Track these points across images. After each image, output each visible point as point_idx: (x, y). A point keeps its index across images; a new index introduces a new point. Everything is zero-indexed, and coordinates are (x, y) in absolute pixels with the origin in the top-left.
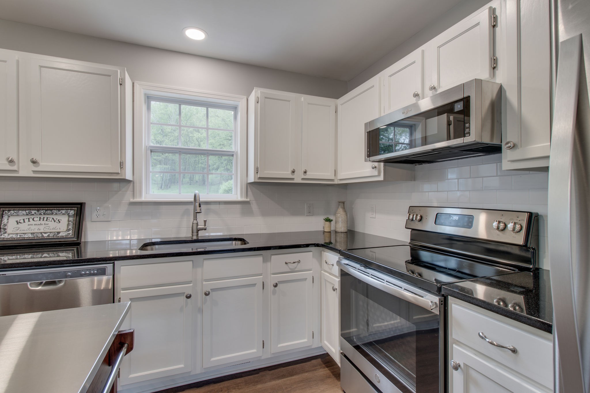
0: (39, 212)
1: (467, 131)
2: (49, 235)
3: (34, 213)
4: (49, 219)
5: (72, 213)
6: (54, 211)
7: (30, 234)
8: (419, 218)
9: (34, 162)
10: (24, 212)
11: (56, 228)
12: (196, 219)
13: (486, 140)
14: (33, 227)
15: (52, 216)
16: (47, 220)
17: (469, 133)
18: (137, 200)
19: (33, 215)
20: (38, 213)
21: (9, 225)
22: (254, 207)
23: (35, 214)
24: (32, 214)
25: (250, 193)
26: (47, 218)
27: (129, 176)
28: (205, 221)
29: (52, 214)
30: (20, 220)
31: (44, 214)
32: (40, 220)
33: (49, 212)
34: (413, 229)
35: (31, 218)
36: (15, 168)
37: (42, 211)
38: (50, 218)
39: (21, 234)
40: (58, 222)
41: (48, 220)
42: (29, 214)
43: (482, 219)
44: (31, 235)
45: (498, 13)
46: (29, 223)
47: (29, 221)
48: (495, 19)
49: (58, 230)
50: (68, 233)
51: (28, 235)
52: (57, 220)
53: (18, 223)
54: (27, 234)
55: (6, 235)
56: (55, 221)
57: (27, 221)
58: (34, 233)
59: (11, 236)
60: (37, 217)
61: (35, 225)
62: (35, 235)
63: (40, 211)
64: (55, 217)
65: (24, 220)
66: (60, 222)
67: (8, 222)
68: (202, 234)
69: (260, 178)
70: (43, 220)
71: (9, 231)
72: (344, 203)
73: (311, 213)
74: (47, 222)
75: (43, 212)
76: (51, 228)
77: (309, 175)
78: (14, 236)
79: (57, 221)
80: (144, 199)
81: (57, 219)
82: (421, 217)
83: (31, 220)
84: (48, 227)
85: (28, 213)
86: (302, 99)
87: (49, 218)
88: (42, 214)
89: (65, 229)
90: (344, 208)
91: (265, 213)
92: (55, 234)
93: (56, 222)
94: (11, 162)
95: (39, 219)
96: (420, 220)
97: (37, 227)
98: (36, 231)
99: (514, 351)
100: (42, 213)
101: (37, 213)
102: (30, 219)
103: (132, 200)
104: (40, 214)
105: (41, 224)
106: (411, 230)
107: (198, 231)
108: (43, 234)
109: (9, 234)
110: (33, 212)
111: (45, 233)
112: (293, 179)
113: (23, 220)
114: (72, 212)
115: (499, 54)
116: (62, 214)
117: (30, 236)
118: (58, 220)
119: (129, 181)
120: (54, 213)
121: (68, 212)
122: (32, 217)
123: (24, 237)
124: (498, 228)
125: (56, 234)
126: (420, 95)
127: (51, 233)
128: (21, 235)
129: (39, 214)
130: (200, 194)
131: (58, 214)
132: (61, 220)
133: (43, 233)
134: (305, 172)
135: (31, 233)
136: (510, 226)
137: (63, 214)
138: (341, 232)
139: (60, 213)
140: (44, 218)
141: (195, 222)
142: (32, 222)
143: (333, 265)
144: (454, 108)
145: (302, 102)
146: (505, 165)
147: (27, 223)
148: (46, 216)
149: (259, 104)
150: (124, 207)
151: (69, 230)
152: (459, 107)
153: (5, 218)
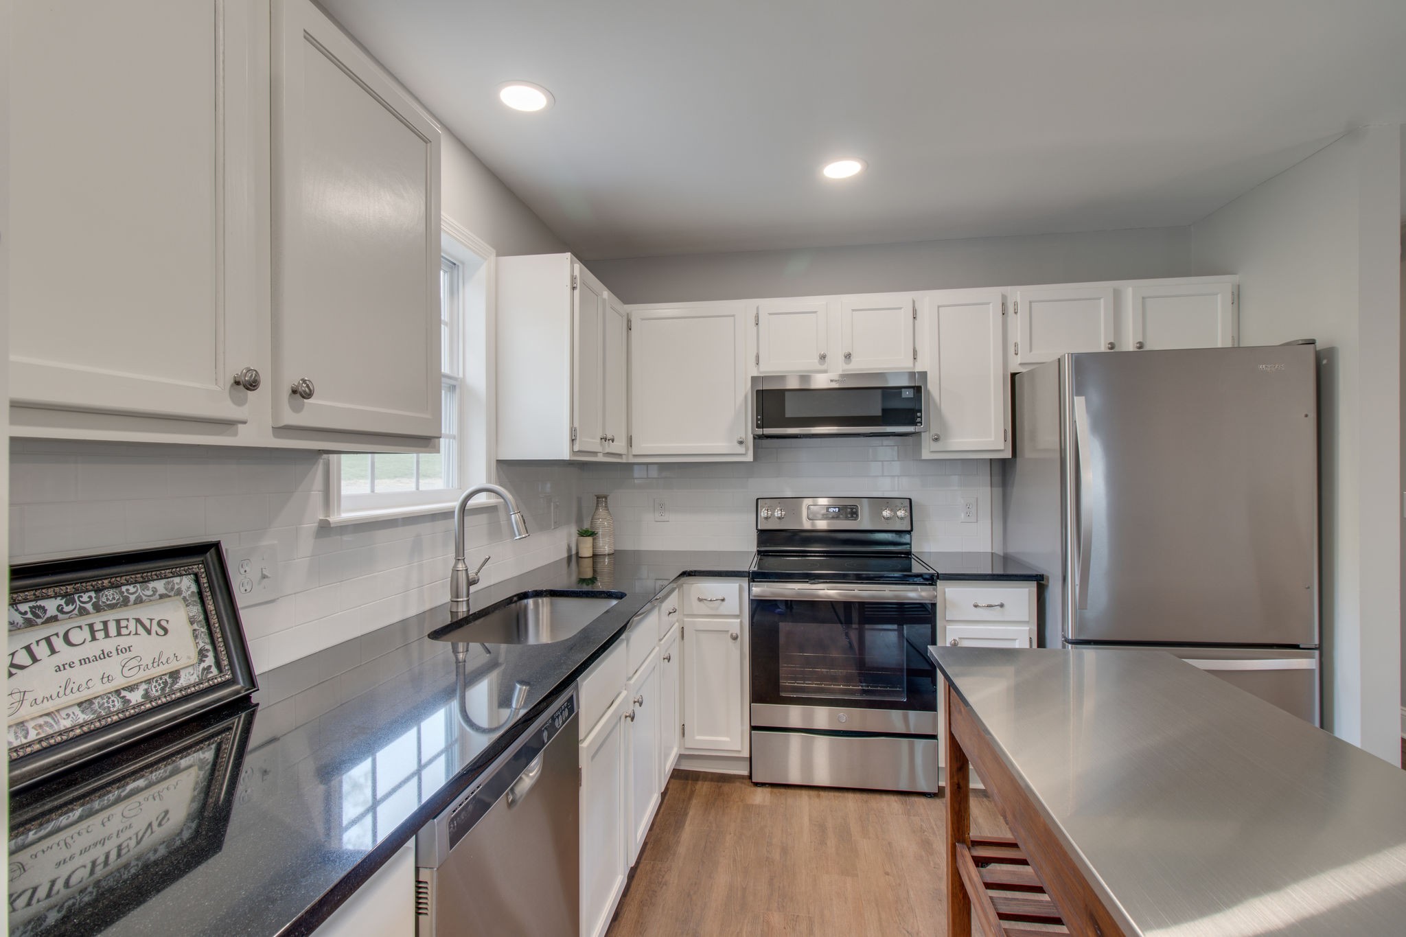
0: (73, 602)
1: (919, 420)
2: (146, 690)
3: (56, 613)
4: (127, 627)
5: (189, 588)
6: (127, 590)
7: (77, 710)
8: (778, 513)
11: (164, 659)
12: (464, 559)
14: (78, 675)
15: (129, 614)
16: (119, 634)
17: (921, 423)
18: (335, 519)
19: (54, 619)
20: (70, 608)
23: (60, 616)
24: (49, 614)
26: (118, 622)
29: (125, 602)
30: (13, 654)
31: (98, 608)
32: (94, 638)
33: (110, 595)
35: (57, 635)
37: (85, 597)
38: (128, 620)
39: (41, 721)
40: (161, 632)
41: (124, 631)
42: (39, 617)
44: (83, 712)
45: (916, 306)
46: (57, 660)
47: (53, 651)
48: (915, 312)
49: (173, 666)
50: (204, 669)
51: (68, 715)
52: (155, 623)
54: (63, 713)
56: (149, 632)
57: (41, 651)
58: (90, 701)
60: (80, 627)
62: (96, 706)
63: (76, 596)
64: (144, 613)
65: (28, 649)
66: (166, 631)
70: (107, 636)
74: (123, 642)
75: (90, 597)
76: (147, 660)
77: (612, 446)
79: (155, 628)
81: (151, 620)
83: (58, 643)
84: (133, 663)
85: (29, 615)
86: (605, 295)
87: (123, 623)
88: (88, 613)
89: (194, 657)
92: (166, 683)
93: (153, 632)
95: (86, 633)
97: (94, 671)
98: (98, 688)
99: (1002, 606)
100: (89, 607)
101: (67, 609)
102: (54, 640)
104: (83, 612)
105: (104, 655)
108: (124, 693)
111: (131, 688)
113: (24, 650)
115: (920, 347)
116: (157, 596)
117: (82, 717)
118: (159, 624)
120: (132, 598)
121: (176, 587)
122: (60, 628)
123: (56, 728)
125: (169, 681)
127: (148, 681)
128: (40, 726)
129: (76, 611)
131: (144, 598)
132: (167, 621)
133: (123, 689)
134: (613, 441)
135: (80, 704)
137: (162, 597)
139: (150, 593)
140: (105, 623)
142: (66, 654)
143: (723, 600)
144: (900, 393)
145: (604, 300)
146: (926, 455)
147: (47, 662)
148: (111, 616)
149: (577, 292)
150: (306, 544)
151: (202, 654)
152: (907, 394)
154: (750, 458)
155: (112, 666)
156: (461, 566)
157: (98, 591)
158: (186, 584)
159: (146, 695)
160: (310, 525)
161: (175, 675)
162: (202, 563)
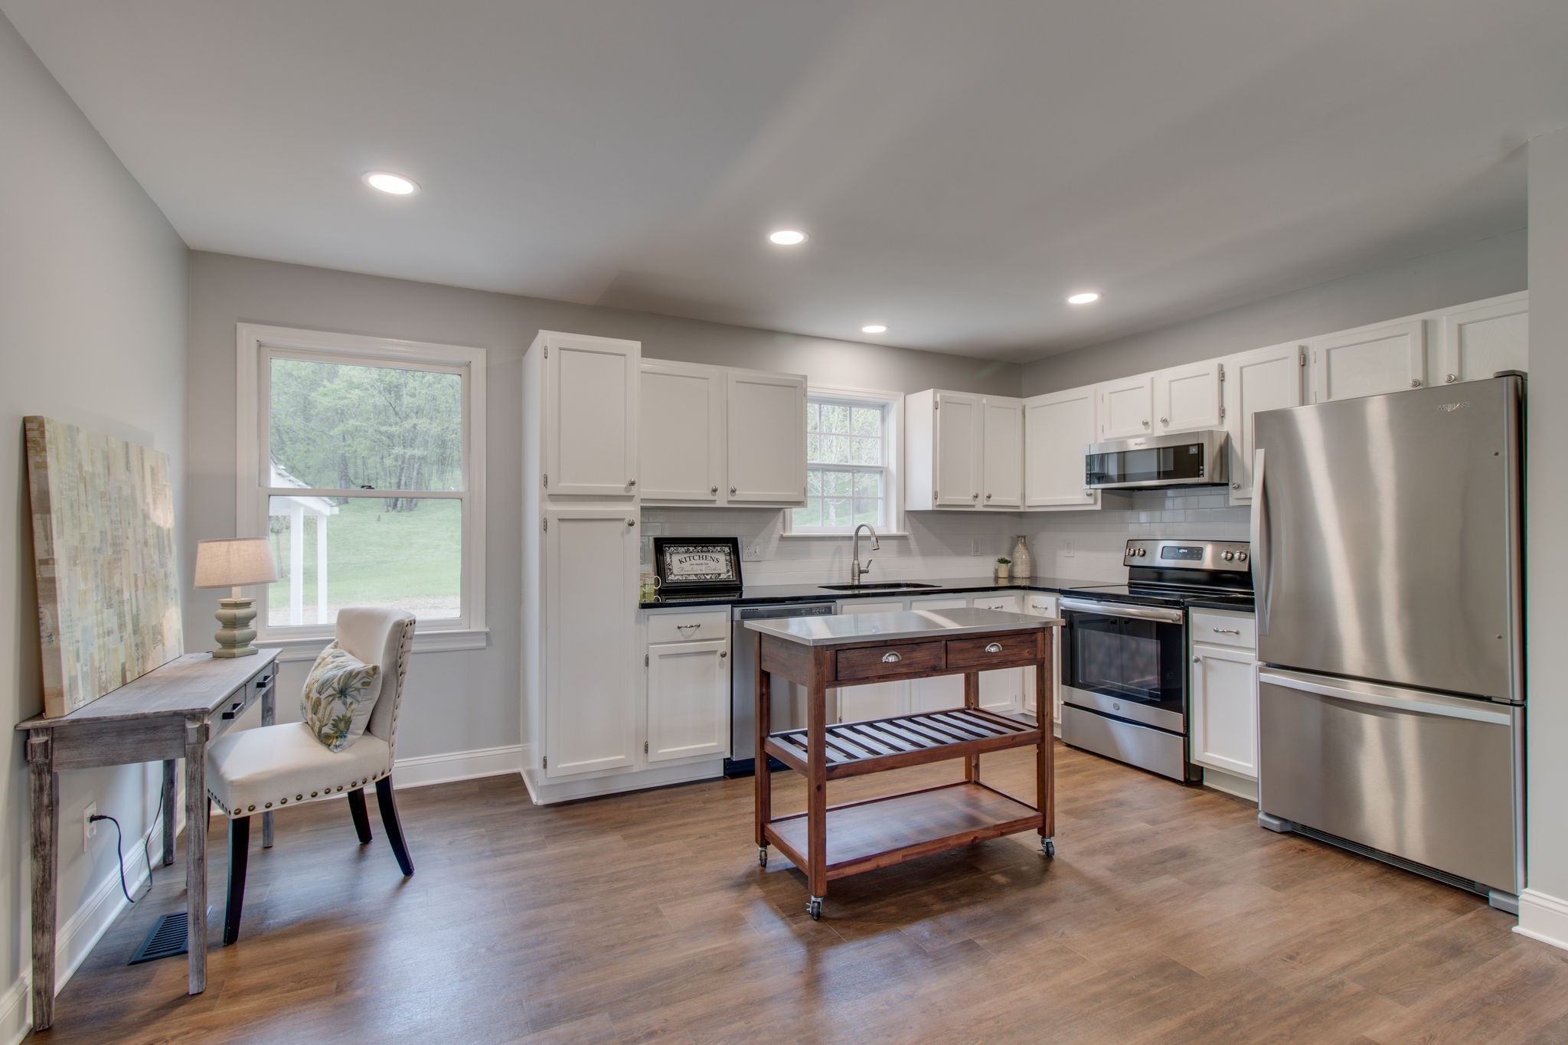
0: (696, 549)
1: (1201, 472)
6: (710, 548)
8: (1141, 553)
9: (732, 491)
10: (683, 549)
11: (715, 569)
12: (857, 559)
13: (1217, 480)
14: (695, 567)
15: (709, 555)
17: (1203, 474)
18: (787, 534)
19: (692, 552)
21: (673, 563)
22: (913, 544)
25: (908, 524)
26: (706, 556)
28: (869, 562)
29: (709, 552)
30: (682, 559)
31: (702, 551)
32: (699, 559)
33: (705, 549)
34: (1132, 567)
36: (715, 498)
37: (699, 548)
39: (686, 576)
40: (717, 561)
41: (707, 559)
43: (1209, 550)
45: (1225, 370)
46: (691, 562)
47: (690, 560)
48: (1223, 375)
49: (719, 572)
50: (728, 575)
53: (681, 562)
54: (691, 576)
55: (673, 576)
57: (688, 559)
59: (677, 577)
61: (697, 564)
62: (699, 576)
63: (697, 547)
64: (713, 555)
66: (719, 561)
67: (671, 561)
69: (940, 506)
70: (703, 559)
71: (675, 571)
72: (1024, 537)
73: (978, 552)
74: (706, 561)
76: (712, 568)
77: (993, 501)
78: (680, 578)
80: (796, 533)
81: (714, 558)
82: (1145, 552)
83: (691, 558)
84: (709, 568)
85: (687, 550)
86: (984, 401)
87: (708, 557)
89: (725, 571)
90: (1025, 544)
91: (926, 552)
92: (717, 576)
93: (714, 561)
94: (714, 491)
95: (698, 557)
96: (1144, 555)
97: (699, 567)
98: (699, 572)
99: (1237, 633)
101: (694, 550)
103: (781, 534)
104: (698, 552)
105: (702, 564)
106: (1129, 568)
108: (705, 575)
109: (675, 575)
110: (691, 549)
111: (707, 574)
112: (973, 506)
113: (685, 558)
115: (1227, 406)
117: (695, 578)
118: (717, 559)
120: (711, 550)
121: (724, 550)
122: (692, 555)
123: (689, 579)
124: (1226, 558)
126: (1150, 423)
127: (714, 574)
130: (862, 527)
131: (714, 551)
132: (719, 559)
134: (989, 497)
135: (695, 575)
136: (1236, 556)
137: (719, 552)
138: (1023, 578)
139: (716, 550)
140: (702, 556)
142: (693, 561)
143: (1046, 608)
144: (1188, 450)
145: (984, 405)
146: (1233, 502)
147: (689, 562)
148: (704, 554)
149: (938, 410)
150: (774, 543)
151: (728, 571)
152: (1194, 450)
153: (668, 556)
154: (1098, 507)
155: (703, 567)
156: (856, 562)
157: (703, 547)
158: (727, 550)
159: (711, 578)
160: (776, 536)
161: (719, 574)
162: (732, 543)
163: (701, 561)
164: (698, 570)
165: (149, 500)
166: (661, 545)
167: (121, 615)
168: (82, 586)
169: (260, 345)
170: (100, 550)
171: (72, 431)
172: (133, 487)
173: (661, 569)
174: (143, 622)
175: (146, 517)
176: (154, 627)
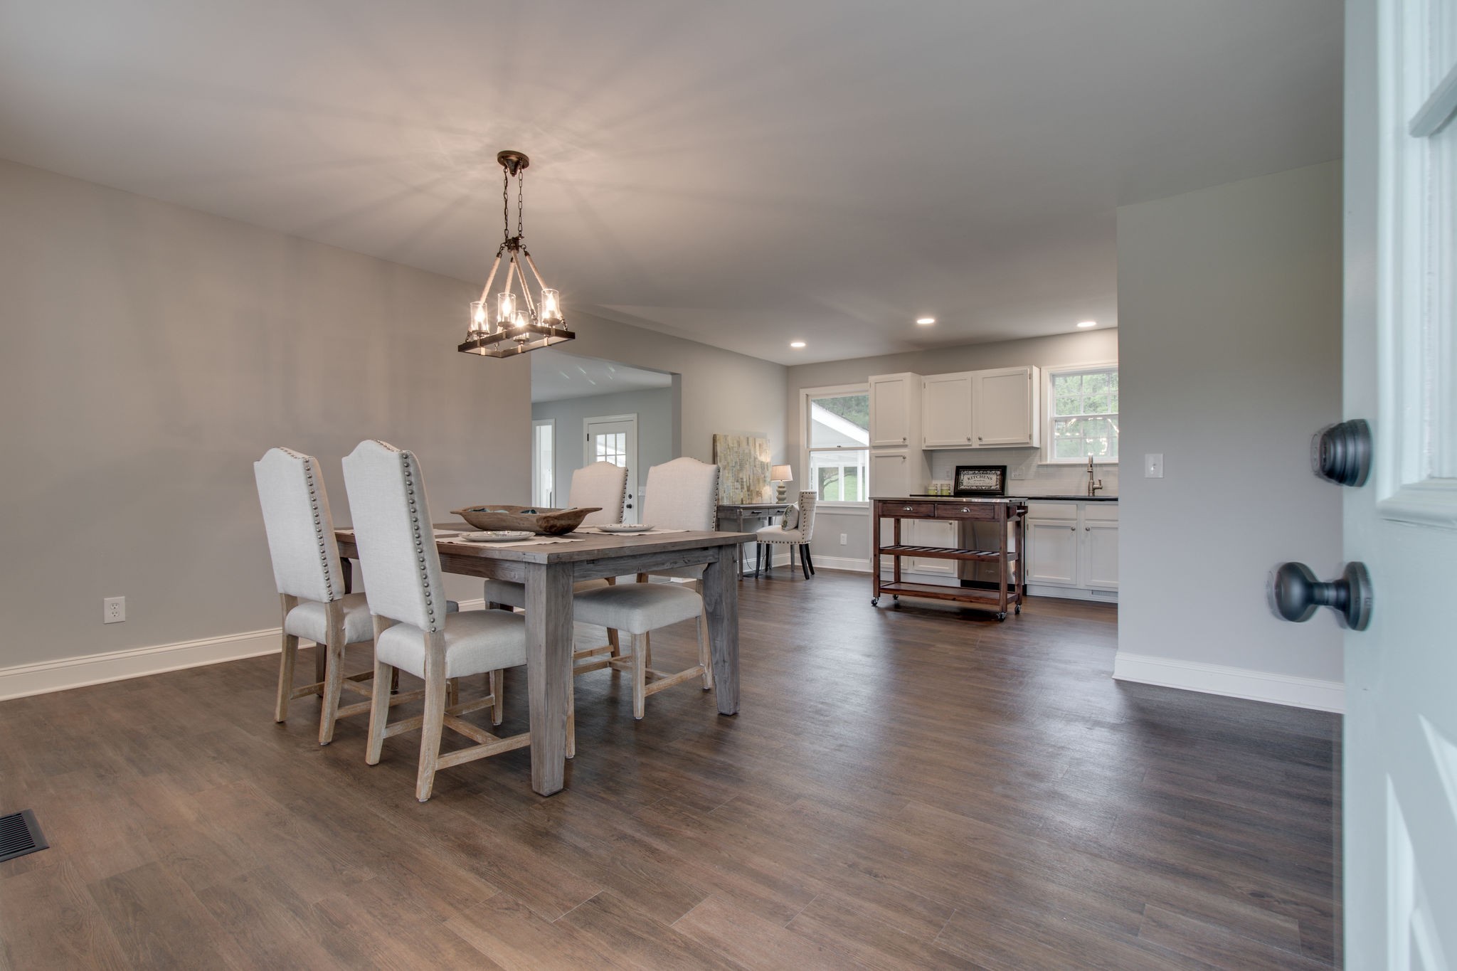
4: (986, 477)
6: (989, 472)
7: (975, 486)
9: (980, 439)
10: (971, 472)
11: (989, 483)
16: (984, 478)
18: (1044, 463)
21: (964, 480)
27: (1036, 443)
28: (1100, 481)
30: (970, 477)
31: (982, 473)
33: (985, 472)
36: (970, 444)
39: (971, 487)
40: (991, 479)
49: (992, 483)
50: (996, 486)
53: (969, 479)
54: (973, 487)
56: (989, 478)
57: (974, 477)
58: (977, 486)
60: (979, 475)
61: (979, 480)
63: (980, 471)
64: (989, 476)
65: (972, 477)
67: (963, 478)
68: (1099, 494)
71: (964, 484)
78: (967, 487)
80: (1048, 462)
83: (976, 477)
84: (986, 482)
85: (974, 473)
89: (996, 483)
94: (969, 440)
101: (978, 473)
103: (1039, 463)
104: (980, 473)
107: (1094, 489)
110: (976, 472)
111: (983, 486)
114: (999, 473)
116: (993, 473)
117: (976, 488)
119: (1037, 448)
121: (997, 472)
122: (976, 475)
125: (989, 486)
127: (987, 485)
130: (1094, 458)
131: (991, 473)
132: (992, 477)
141: (1092, 481)
142: (977, 479)
147: (974, 479)
148: (984, 475)
150: (1033, 469)
153: (962, 475)
155: (982, 482)
157: (983, 471)
159: (985, 488)
160: (1035, 464)
162: (1003, 470)
163: (982, 479)
164: (978, 483)
165: (758, 453)
166: (959, 470)
167: (742, 485)
168: (727, 475)
169: (807, 395)
170: (734, 467)
171: (726, 437)
172: (750, 450)
173: (957, 481)
174: (752, 488)
175: (755, 459)
176: (758, 492)
